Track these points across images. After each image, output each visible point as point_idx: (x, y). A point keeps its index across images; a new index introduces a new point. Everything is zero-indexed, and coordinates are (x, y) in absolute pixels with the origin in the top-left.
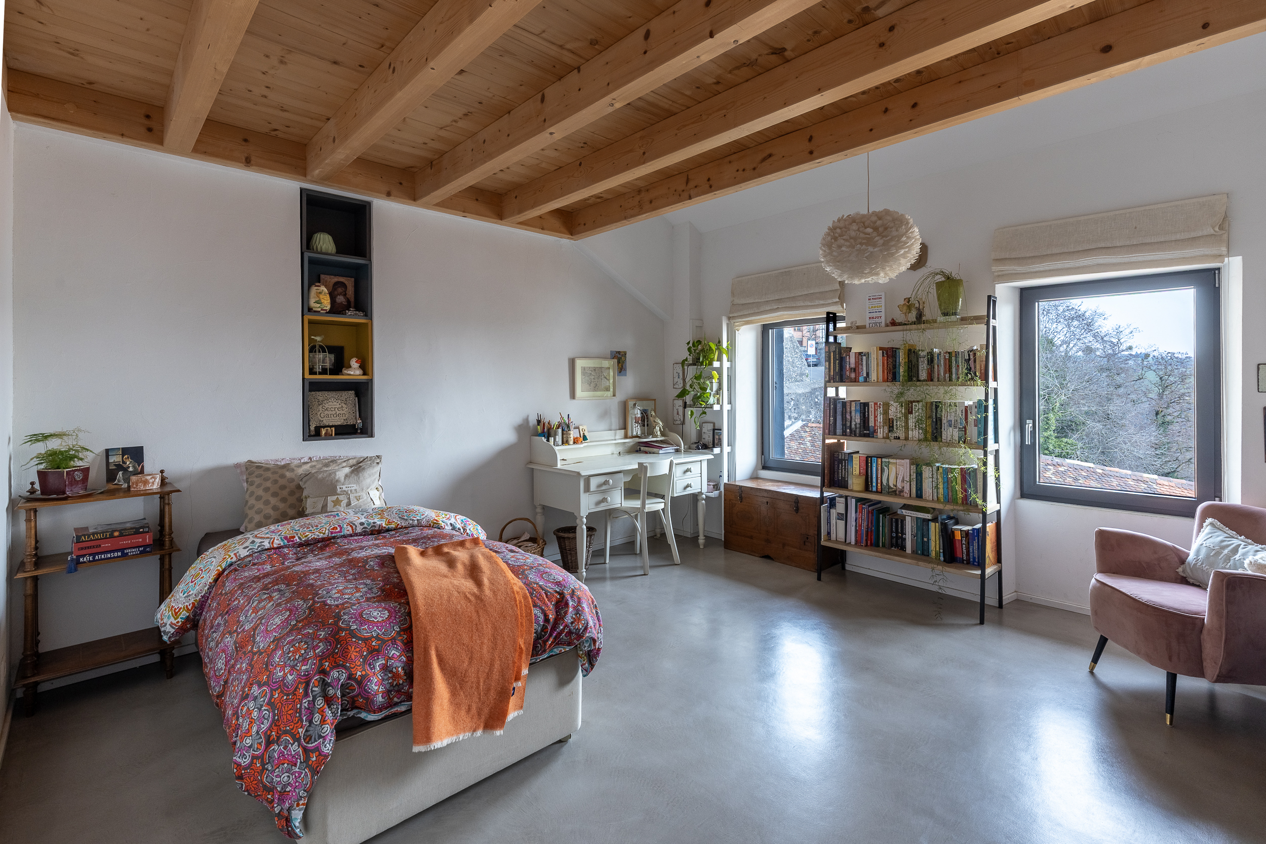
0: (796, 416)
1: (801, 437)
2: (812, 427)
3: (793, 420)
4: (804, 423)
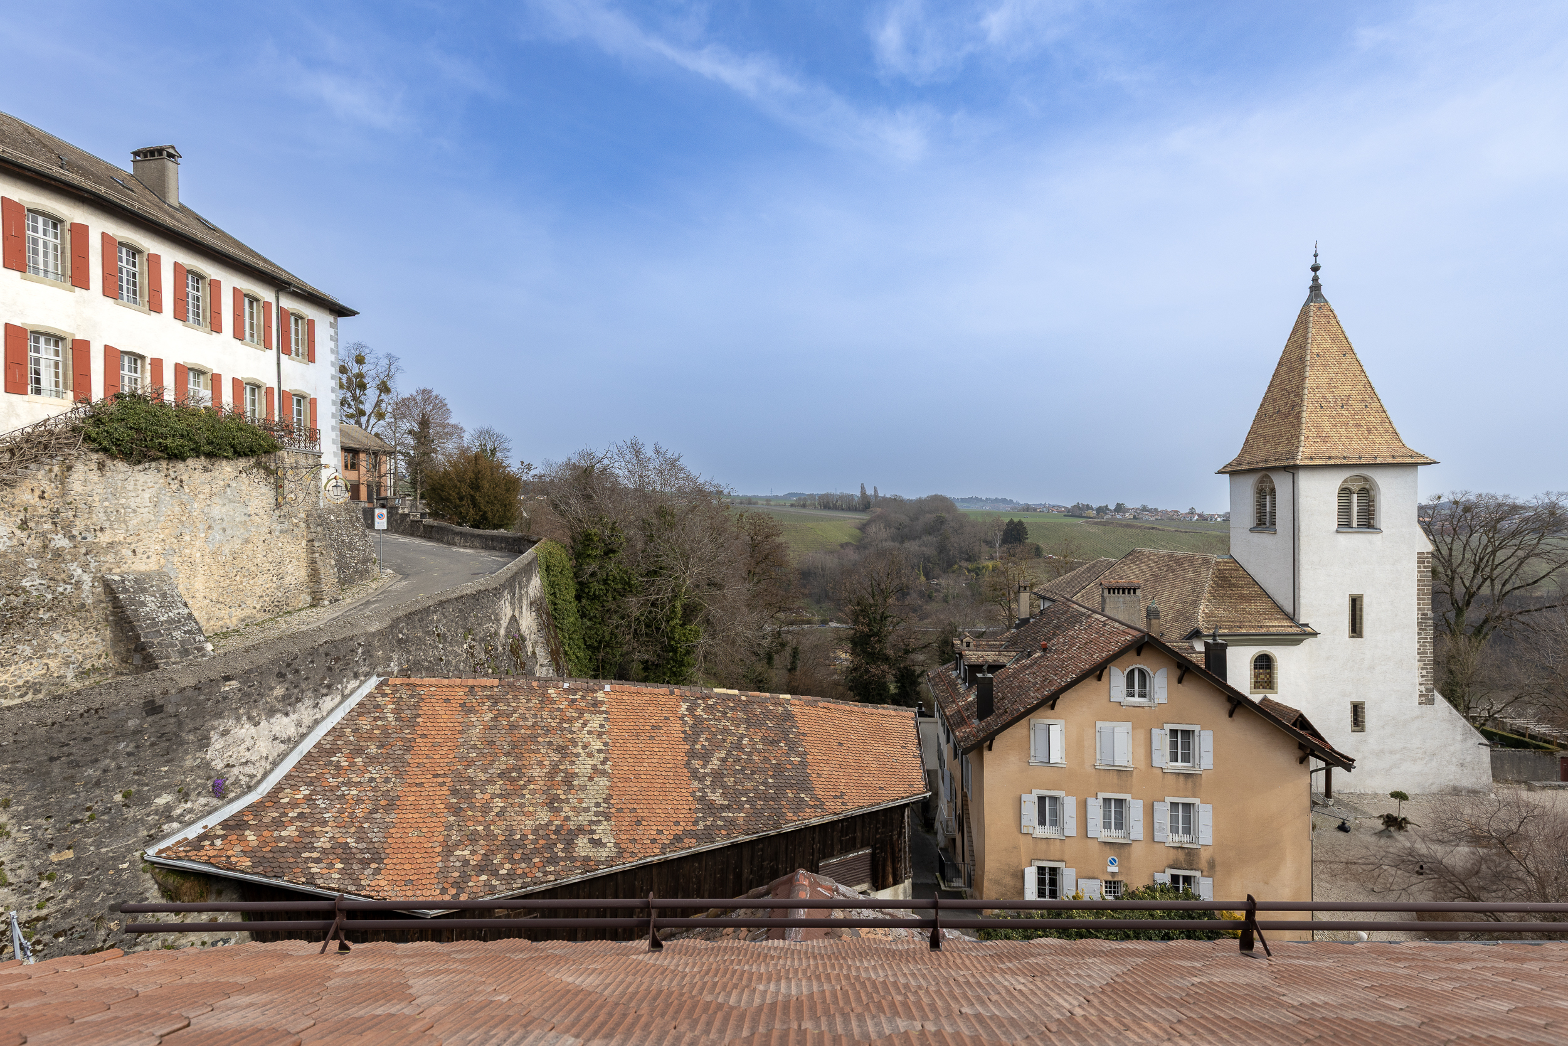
0: (367, 669)
1: (377, 706)
2: (395, 685)
3: (362, 678)
4: (381, 679)
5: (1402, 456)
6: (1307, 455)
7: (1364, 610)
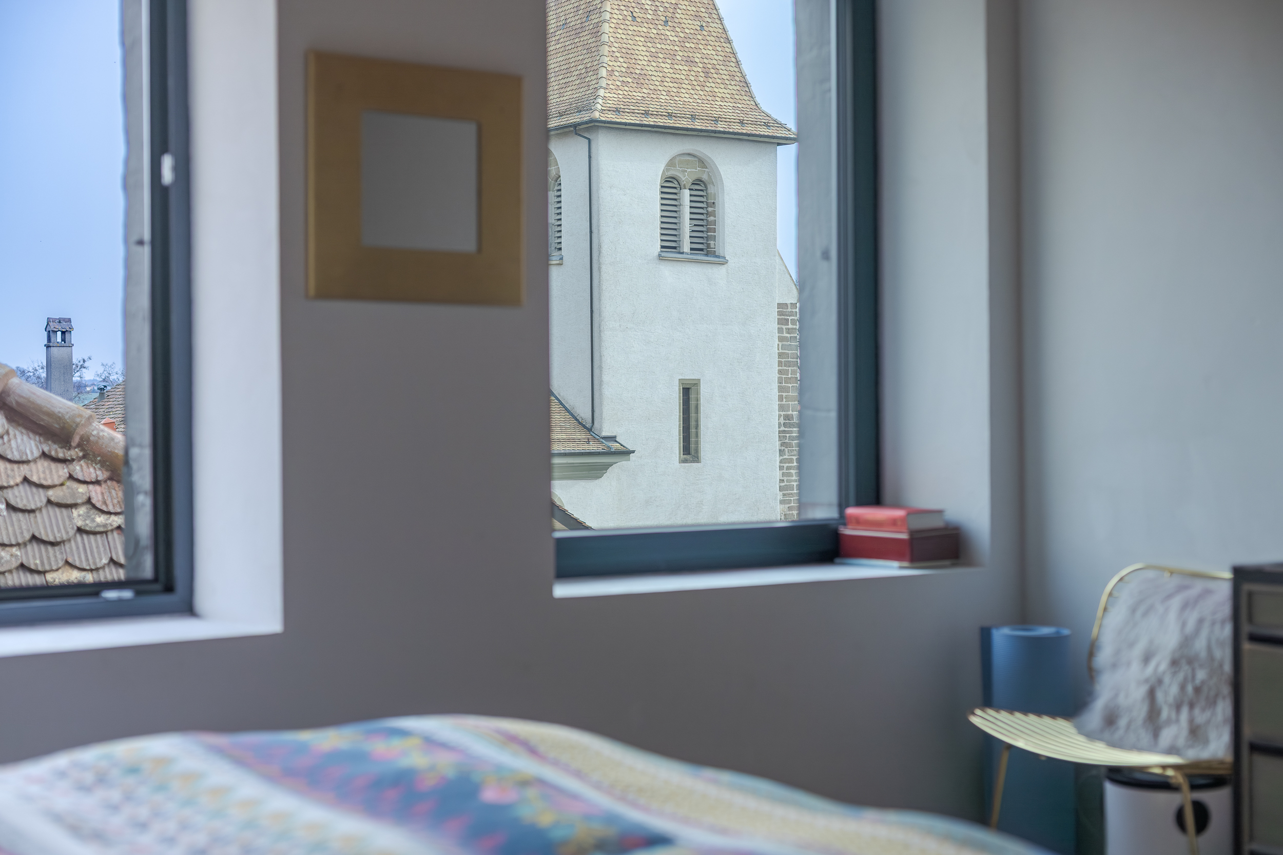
5: (754, 123)
6: (611, 104)
7: (702, 409)
